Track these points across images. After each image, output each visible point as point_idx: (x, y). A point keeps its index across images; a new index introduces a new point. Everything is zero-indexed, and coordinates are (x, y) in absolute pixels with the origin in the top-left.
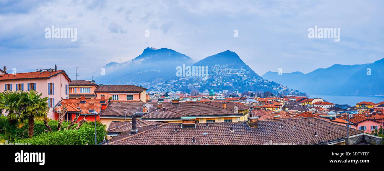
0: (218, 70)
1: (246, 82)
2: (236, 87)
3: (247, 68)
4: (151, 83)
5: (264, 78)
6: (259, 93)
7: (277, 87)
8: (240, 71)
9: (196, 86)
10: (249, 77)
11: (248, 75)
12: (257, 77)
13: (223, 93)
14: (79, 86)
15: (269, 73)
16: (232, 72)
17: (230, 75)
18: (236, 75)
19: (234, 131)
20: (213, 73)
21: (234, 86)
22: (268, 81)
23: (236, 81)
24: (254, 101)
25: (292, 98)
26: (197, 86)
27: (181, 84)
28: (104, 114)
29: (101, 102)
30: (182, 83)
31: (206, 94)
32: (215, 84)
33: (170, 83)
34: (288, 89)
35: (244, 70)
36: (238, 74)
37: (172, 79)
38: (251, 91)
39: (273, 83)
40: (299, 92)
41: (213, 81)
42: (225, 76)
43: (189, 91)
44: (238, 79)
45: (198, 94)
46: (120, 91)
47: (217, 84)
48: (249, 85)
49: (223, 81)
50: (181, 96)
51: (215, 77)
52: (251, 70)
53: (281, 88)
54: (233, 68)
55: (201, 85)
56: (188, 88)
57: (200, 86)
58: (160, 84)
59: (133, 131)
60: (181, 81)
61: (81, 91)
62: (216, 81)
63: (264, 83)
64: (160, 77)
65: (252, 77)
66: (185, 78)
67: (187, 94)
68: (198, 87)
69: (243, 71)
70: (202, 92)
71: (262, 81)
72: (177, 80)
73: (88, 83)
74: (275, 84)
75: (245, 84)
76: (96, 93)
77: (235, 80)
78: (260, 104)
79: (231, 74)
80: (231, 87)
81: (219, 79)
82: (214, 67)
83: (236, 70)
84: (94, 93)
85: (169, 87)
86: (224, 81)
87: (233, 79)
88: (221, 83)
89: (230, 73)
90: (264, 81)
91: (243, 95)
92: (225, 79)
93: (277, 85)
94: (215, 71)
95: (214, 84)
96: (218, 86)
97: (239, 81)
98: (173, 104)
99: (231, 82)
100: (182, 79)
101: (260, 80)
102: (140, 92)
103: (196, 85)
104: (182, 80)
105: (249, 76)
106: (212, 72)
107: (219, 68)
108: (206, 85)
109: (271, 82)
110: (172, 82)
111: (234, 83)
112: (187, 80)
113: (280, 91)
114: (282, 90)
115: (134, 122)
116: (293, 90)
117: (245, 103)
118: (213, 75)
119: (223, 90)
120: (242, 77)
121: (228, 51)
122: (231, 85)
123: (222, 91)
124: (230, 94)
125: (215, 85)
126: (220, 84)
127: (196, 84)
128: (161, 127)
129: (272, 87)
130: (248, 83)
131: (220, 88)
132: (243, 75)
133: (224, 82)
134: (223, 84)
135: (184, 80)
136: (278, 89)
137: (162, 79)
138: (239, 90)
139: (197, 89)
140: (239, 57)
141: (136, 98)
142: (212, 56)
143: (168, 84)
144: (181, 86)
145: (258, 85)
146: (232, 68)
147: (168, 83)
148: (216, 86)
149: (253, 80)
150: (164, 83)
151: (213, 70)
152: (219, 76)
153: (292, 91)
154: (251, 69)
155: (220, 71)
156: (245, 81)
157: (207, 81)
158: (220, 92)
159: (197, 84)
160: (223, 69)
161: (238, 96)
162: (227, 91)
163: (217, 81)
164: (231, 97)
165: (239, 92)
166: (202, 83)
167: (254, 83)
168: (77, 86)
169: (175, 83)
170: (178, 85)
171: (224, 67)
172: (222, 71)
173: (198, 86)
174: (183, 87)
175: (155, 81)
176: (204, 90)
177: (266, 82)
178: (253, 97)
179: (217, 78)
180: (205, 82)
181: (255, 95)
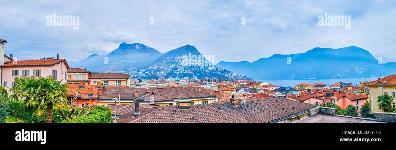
1: (204, 70)
2: (195, 75)
4: (126, 71)
5: (218, 67)
6: (215, 79)
7: (228, 74)
9: (162, 74)
14: (75, 73)
15: (222, 63)
19: (222, 110)
21: (194, 73)
22: (221, 69)
23: (195, 69)
24: (213, 85)
25: (242, 83)
27: (151, 72)
28: (100, 98)
29: (97, 87)
31: (171, 80)
33: (141, 72)
34: (237, 75)
37: (142, 68)
38: (207, 77)
39: (225, 71)
40: (247, 77)
43: (157, 78)
44: (197, 68)
45: (165, 80)
46: (110, 77)
47: (180, 72)
48: (205, 72)
49: (184, 70)
50: (151, 82)
51: (178, 66)
53: (231, 75)
55: (167, 73)
56: (156, 75)
58: (133, 72)
59: (136, 114)
60: (150, 70)
61: (77, 77)
63: (218, 71)
64: (133, 67)
66: (153, 67)
67: (156, 80)
68: (165, 75)
72: (147, 69)
73: (83, 71)
74: (227, 71)
75: (203, 72)
76: (90, 80)
77: (194, 69)
78: (219, 88)
80: (191, 74)
81: (181, 68)
82: (177, 58)
84: (88, 80)
85: (140, 74)
86: (186, 69)
90: (218, 69)
91: (202, 81)
93: (228, 72)
94: (178, 61)
95: (177, 72)
96: (180, 74)
97: (197, 69)
98: (158, 89)
99: (191, 70)
101: (215, 68)
104: (152, 69)
106: (175, 62)
108: (171, 73)
109: (224, 70)
110: (143, 71)
111: (193, 71)
112: (155, 69)
113: (231, 77)
114: (232, 76)
115: (137, 106)
116: (242, 76)
117: (206, 87)
118: (177, 65)
121: (188, 45)
122: (191, 72)
123: (184, 78)
124: (191, 80)
125: (178, 73)
127: (162, 72)
129: (225, 74)
130: (205, 71)
131: (182, 75)
134: (185, 72)
135: (153, 69)
136: (229, 75)
137: (134, 68)
138: (198, 77)
140: (197, 50)
142: (175, 49)
143: (140, 73)
144: (150, 74)
145: (213, 72)
147: (139, 71)
148: (179, 73)
149: (209, 69)
150: (136, 71)
151: (176, 61)
153: (241, 77)
156: (202, 69)
157: (172, 70)
158: (183, 78)
159: (164, 72)
161: (197, 81)
162: (188, 78)
163: (180, 69)
164: (193, 83)
165: (198, 79)
166: (168, 71)
167: (210, 71)
168: (73, 73)
169: (145, 72)
170: (148, 73)
174: (152, 74)
175: (129, 70)
176: (169, 77)
177: (220, 69)
178: (210, 82)
179: (180, 67)
180: (170, 70)
181: (212, 81)
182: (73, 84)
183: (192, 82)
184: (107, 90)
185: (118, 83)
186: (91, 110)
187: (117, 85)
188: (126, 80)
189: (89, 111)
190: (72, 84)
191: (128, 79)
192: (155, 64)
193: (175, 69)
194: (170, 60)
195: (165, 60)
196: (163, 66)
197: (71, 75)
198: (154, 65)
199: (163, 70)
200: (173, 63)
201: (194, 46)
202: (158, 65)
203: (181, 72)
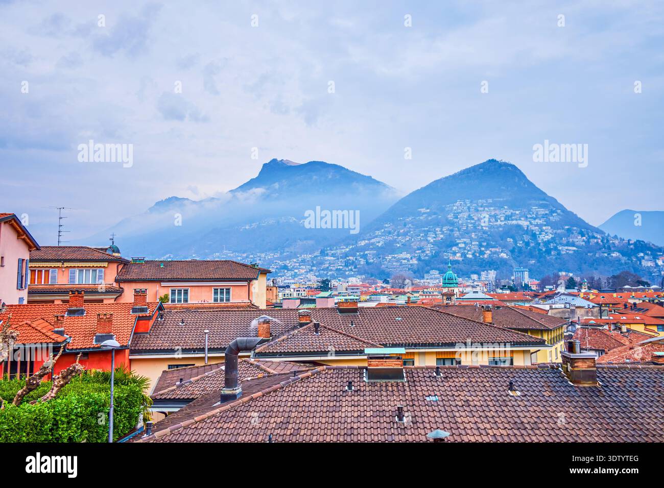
0: (465, 215)
1: (551, 246)
2: (520, 263)
3: (551, 204)
4: (281, 253)
5: (610, 232)
6: (596, 278)
8: (529, 216)
9: (404, 261)
10: (559, 231)
11: (555, 226)
12: (585, 228)
13: (483, 278)
14: (66, 264)
16: (505, 219)
17: (500, 226)
18: (518, 226)
19: (519, 393)
20: (451, 224)
21: (514, 259)
22: (623, 240)
23: (520, 244)
24: (579, 302)
26: (408, 261)
27: (364, 256)
28: (141, 346)
29: (135, 310)
30: (366, 252)
31: (432, 283)
32: (458, 255)
33: (333, 255)
35: (543, 211)
36: (524, 223)
37: (338, 243)
41: (452, 246)
42: (485, 233)
43: (384, 276)
44: (526, 238)
45: (411, 284)
46: (194, 276)
47: (464, 255)
48: (559, 254)
49: (480, 246)
51: (457, 234)
52: (564, 210)
54: (510, 208)
55: (419, 259)
56: (383, 266)
57: (416, 262)
58: (308, 257)
59: (227, 391)
60: (363, 249)
61: (73, 278)
62: (460, 245)
63: (609, 248)
64: (306, 239)
65: (569, 231)
66: (373, 241)
67: (380, 283)
68: (412, 265)
69: (540, 213)
70: (423, 278)
71: (602, 241)
72: (353, 245)
73: (97, 255)
75: (548, 252)
76: (122, 285)
77: (515, 242)
78: (601, 312)
79: (502, 223)
80: (504, 262)
81: (468, 241)
82: (455, 208)
83: (518, 212)
84: (115, 285)
85: (330, 264)
86: (485, 244)
87: (511, 240)
88: (475, 251)
89: (499, 223)
90: (608, 241)
91: (541, 285)
92: (487, 241)
94: (457, 218)
95: (455, 253)
96: (466, 261)
97: (527, 244)
98: (342, 311)
99: (504, 247)
100: (366, 241)
101: (596, 238)
102: (249, 280)
103: (404, 257)
104: (368, 245)
105: (558, 229)
106: (447, 219)
107: (469, 208)
108: (433, 256)
109: (635, 244)
110: (339, 251)
111: (512, 251)
112: (380, 245)
115: (231, 365)
117: (551, 308)
118: (452, 231)
119: (483, 271)
120: (538, 233)
121: (492, 161)
122: (504, 255)
123: (479, 275)
124: (503, 283)
125: (458, 257)
126: (473, 254)
127: (404, 255)
128: (308, 377)
130: (556, 248)
131: (472, 266)
132: (540, 226)
133: (483, 249)
134: (482, 253)
135: (372, 244)
136: (659, 263)
137: (310, 242)
138: (530, 271)
139: (409, 269)
141: (238, 296)
143: (330, 258)
144: (362, 261)
145: (589, 251)
146: (506, 207)
147: (327, 255)
148: (461, 259)
149: (571, 240)
150: (317, 253)
151: (450, 216)
152: (467, 232)
154: (562, 206)
155: (470, 217)
156: (546, 244)
157: (436, 248)
158: (475, 277)
159: (409, 256)
160: (478, 211)
161: (526, 287)
162: (492, 275)
163: (463, 245)
164: (508, 292)
165: (530, 277)
166: (422, 252)
167: (575, 248)
168: (59, 264)
169: (346, 255)
170: (356, 259)
171: (482, 206)
172: (476, 219)
173: (411, 262)
174: (368, 263)
175: (292, 249)
176: (428, 272)
177: (617, 242)
178: (575, 291)
179: (462, 236)
180: (429, 250)
181: (581, 285)
182: (56, 303)
184: (169, 319)
185: (222, 293)
186: (62, 386)
187: (216, 300)
188: (245, 283)
189: (56, 389)
190: (53, 302)
191: (256, 279)
192: (378, 229)
193: (449, 243)
194: (429, 214)
195: (412, 214)
196: (405, 234)
197: (51, 270)
198: (377, 233)
199: (406, 247)
200: (438, 224)
202: (390, 233)
203: (470, 256)
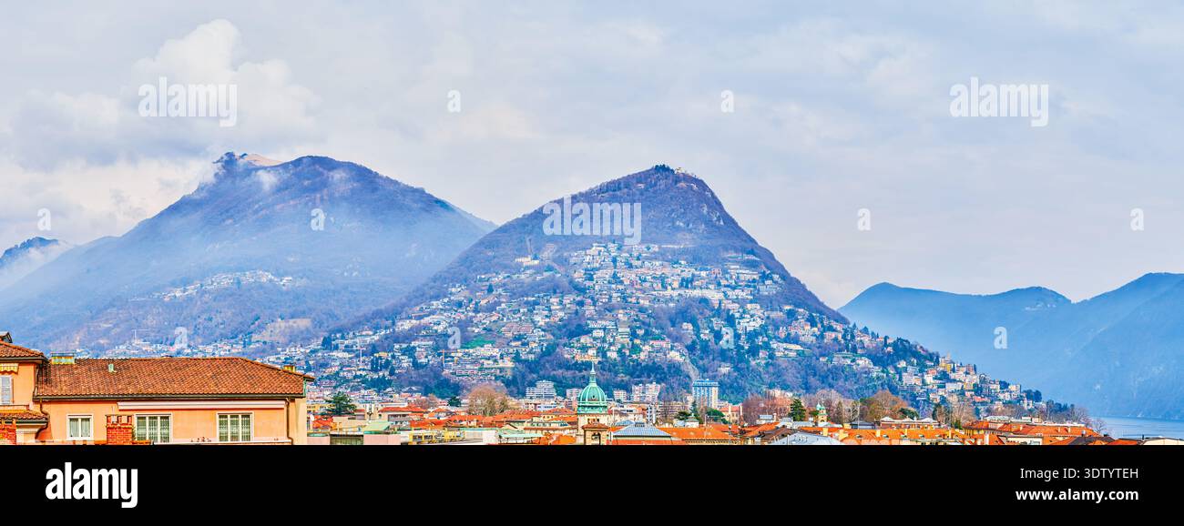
0: (606, 274)
1: (760, 340)
2: (704, 370)
3: (764, 262)
5: (858, 320)
6: (835, 404)
7: (922, 369)
8: (723, 282)
9: (486, 362)
10: (774, 315)
11: (767, 303)
12: (818, 312)
13: (636, 399)
15: (882, 293)
16: (681, 286)
17: (671, 299)
18: (704, 301)
20: (580, 290)
21: (693, 362)
22: (875, 336)
23: (705, 334)
25: (1017, 433)
26: (496, 361)
27: (410, 351)
30: (413, 344)
31: (545, 405)
32: (591, 352)
33: (348, 349)
34: (983, 381)
35: (748, 274)
36: (714, 295)
37: (357, 325)
38: (785, 387)
39: (904, 350)
40: (1045, 398)
41: (579, 335)
42: (642, 310)
43: (451, 391)
45: (504, 406)
47: (602, 352)
48: (772, 356)
49: (633, 335)
50: (415, 418)
51: (589, 310)
52: (785, 276)
53: (944, 377)
54: (690, 264)
55: (517, 359)
56: (447, 371)
57: (510, 364)
60: (408, 336)
62: (595, 334)
63: (854, 350)
64: (293, 316)
65: (791, 314)
66: (426, 320)
67: (443, 405)
68: (501, 369)
69: (742, 277)
70: (524, 395)
71: (844, 337)
72: (386, 328)
74: (915, 354)
75: (754, 351)
76: (46, 408)
77: (697, 330)
79: (675, 294)
80: (675, 369)
81: (610, 325)
82: (588, 259)
83: (703, 274)
85: (342, 366)
86: (641, 332)
87: (690, 326)
88: (623, 346)
89: (669, 292)
90: (853, 337)
91: (746, 415)
92: (647, 326)
93: (925, 360)
94: (591, 279)
95: (584, 349)
96: (606, 365)
99: (677, 339)
100: (414, 321)
101: (835, 330)
102: (291, 398)
103: (488, 354)
104: (416, 330)
105: (772, 310)
106: (572, 280)
107: (614, 260)
108: (543, 355)
109: (895, 345)
110: (358, 341)
111: (691, 348)
112: (440, 328)
113: (941, 392)
114: (950, 387)
116: (1012, 387)
118: (581, 304)
119: (637, 384)
120: (737, 315)
121: (662, 169)
122: (675, 356)
123: (629, 391)
124: (677, 406)
125: (591, 355)
126: (620, 351)
127: (487, 350)
129: (899, 372)
130: (766, 346)
131: (616, 374)
132: (742, 302)
133: (637, 342)
134: (635, 349)
135: (425, 327)
136: (929, 379)
137: (303, 323)
138: (721, 385)
139: (497, 378)
140: (719, 204)
143: (341, 355)
144: (406, 362)
145: (824, 356)
146: (683, 262)
147: (336, 348)
149: (793, 332)
150: (316, 344)
151: (579, 276)
152: (610, 308)
153: (1007, 397)
154: (782, 267)
155: (616, 279)
156: (752, 335)
157: (549, 337)
158: (620, 394)
159: (496, 352)
160: (631, 266)
161: (715, 415)
162: (653, 390)
163: (601, 334)
165: (721, 398)
166: (523, 344)
167: (798, 347)
169: (374, 348)
170: (393, 357)
171: (638, 259)
172: (627, 282)
173: (501, 364)
174: (416, 365)
175: (266, 336)
176: (533, 384)
177: (866, 340)
178: (809, 423)
179: (601, 315)
180: (537, 341)
181: (815, 414)
183: (684, 416)
192: (437, 298)
193: (574, 328)
194: (538, 270)
195: (505, 267)
196: (491, 308)
198: (435, 304)
199: (491, 334)
200: (555, 289)
201: (700, 177)
202: (460, 305)
203: (613, 355)
